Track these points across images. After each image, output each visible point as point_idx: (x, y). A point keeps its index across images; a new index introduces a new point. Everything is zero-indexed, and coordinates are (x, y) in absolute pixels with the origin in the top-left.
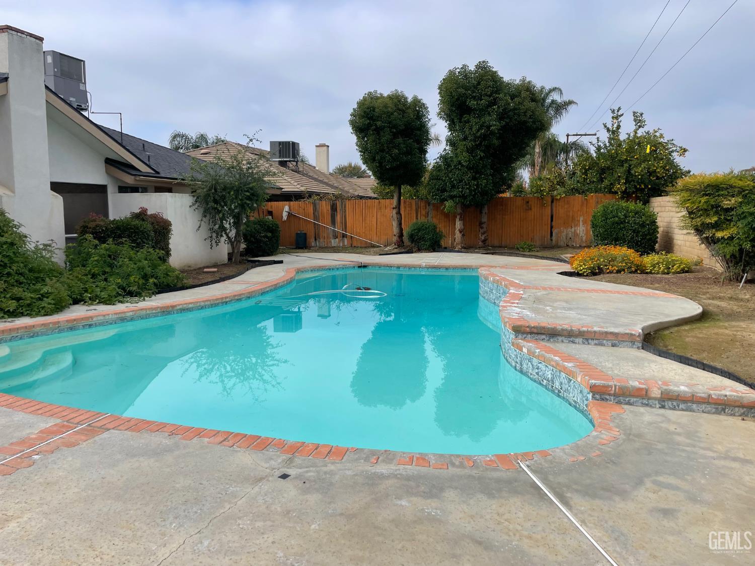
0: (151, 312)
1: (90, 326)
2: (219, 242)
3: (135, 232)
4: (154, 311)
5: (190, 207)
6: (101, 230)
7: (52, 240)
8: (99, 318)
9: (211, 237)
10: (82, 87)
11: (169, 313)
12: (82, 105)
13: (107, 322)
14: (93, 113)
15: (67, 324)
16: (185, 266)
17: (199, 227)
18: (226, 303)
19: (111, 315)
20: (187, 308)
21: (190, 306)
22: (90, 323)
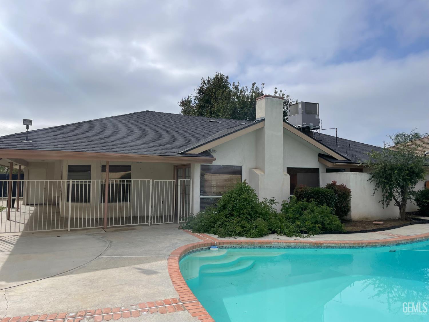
0: (306, 245)
1: (270, 247)
2: (389, 204)
3: (322, 196)
4: (308, 245)
5: (368, 180)
6: (303, 194)
7: (273, 198)
8: (276, 243)
9: (383, 201)
10: (317, 117)
11: (318, 247)
12: (316, 127)
13: (280, 246)
14: (322, 130)
15: (258, 244)
16: (363, 218)
17: (374, 194)
18: (362, 247)
19: (282, 243)
20: (331, 246)
21: (333, 245)
22: (270, 245)
